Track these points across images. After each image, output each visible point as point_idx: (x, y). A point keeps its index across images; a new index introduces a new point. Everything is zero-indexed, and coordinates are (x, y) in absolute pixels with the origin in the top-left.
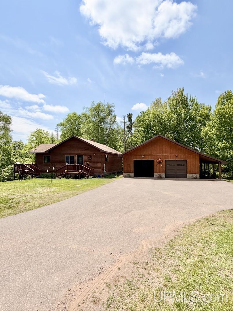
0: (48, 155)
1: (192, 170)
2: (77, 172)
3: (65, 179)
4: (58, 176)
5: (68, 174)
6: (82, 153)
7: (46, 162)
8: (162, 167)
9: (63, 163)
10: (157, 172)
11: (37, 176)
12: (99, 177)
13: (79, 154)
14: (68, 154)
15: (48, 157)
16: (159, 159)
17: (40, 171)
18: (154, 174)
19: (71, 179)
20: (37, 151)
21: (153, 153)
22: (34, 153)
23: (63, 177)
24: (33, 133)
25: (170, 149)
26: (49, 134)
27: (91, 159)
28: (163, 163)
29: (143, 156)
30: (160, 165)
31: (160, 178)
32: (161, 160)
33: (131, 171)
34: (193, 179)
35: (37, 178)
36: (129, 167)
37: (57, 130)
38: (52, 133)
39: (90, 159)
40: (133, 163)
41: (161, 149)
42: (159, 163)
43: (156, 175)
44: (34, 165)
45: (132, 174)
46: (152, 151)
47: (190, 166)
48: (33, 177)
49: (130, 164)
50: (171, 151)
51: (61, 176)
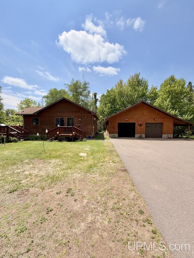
0: (36, 118)
1: (167, 131)
2: (71, 135)
3: (57, 142)
4: (49, 138)
5: (60, 136)
6: (72, 116)
7: (34, 124)
8: (142, 129)
9: (53, 125)
10: (138, 133)
11: (25, 138)
12: (90, 138)
13: (70, 116)
14: (58, 116)
15: (37, 120)
16: (140, 122)
17: (28, 133)
18: (135, 135)
19: (64, 141)
20: (24, 113)
21: (135, 116)
22: (21, 115)
23: (55, 139)
24: (22, 102)
25: (149, 113)
26: (36, 103)
27: (82, 121)
28: (143, 125)
29: (126, 119)
30: (141, 127)
31: (140, 138)
32: (142, 123)
33: (116, 133)
34: (167, 138)
35: (25, 140)
36: (114, 129)
37: (42, 102)
38: (39, 103)
39: (80, 122)
40: (117, 125)
41: (142, 113)
42: (140, 125)
43: (137, 135)
44: (22, 127)
45: (117, 135)
46: (135, 115)
47: (166, 128)
48: (20, 140)
49: (115, 126)
50: (151, 115)
51: (52, 138)
